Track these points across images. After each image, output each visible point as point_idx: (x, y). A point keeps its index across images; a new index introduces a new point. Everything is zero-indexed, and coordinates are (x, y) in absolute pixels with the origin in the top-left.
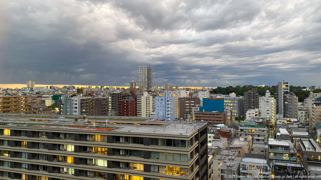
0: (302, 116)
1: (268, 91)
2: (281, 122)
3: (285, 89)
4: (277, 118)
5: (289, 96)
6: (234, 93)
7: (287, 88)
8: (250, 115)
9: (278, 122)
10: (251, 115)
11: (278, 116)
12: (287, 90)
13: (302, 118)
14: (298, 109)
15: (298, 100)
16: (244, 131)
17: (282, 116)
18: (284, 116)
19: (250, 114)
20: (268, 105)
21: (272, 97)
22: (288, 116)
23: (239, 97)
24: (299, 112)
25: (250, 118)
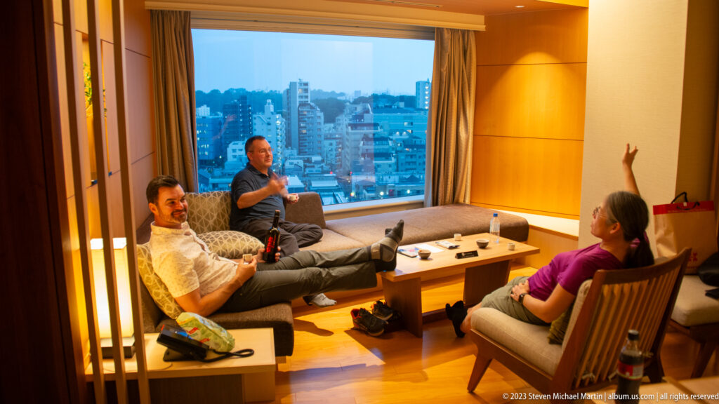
0: (331, 150)
1: (269, 101)
2: (292, 164)
3: (301, 97)
4: (286, 155)
5: (308, 112)
6: (205, 106)
7: (306, 94)
8: (234, 154)
9: (287, 165)
10: (238, 153)
11: (288, 152)
12: (306, 100)
13: (331, 155)
14: (323, 136)
15: (323, 118)
16: (220, 186)
17: (295, 152)
18: (299, 153)
19: (234, 151)
20: (270, 130)
21: (278, 113)
22: (306, 152)
23: (217, 115)
24: (326, 143)
25: (235, 160)
